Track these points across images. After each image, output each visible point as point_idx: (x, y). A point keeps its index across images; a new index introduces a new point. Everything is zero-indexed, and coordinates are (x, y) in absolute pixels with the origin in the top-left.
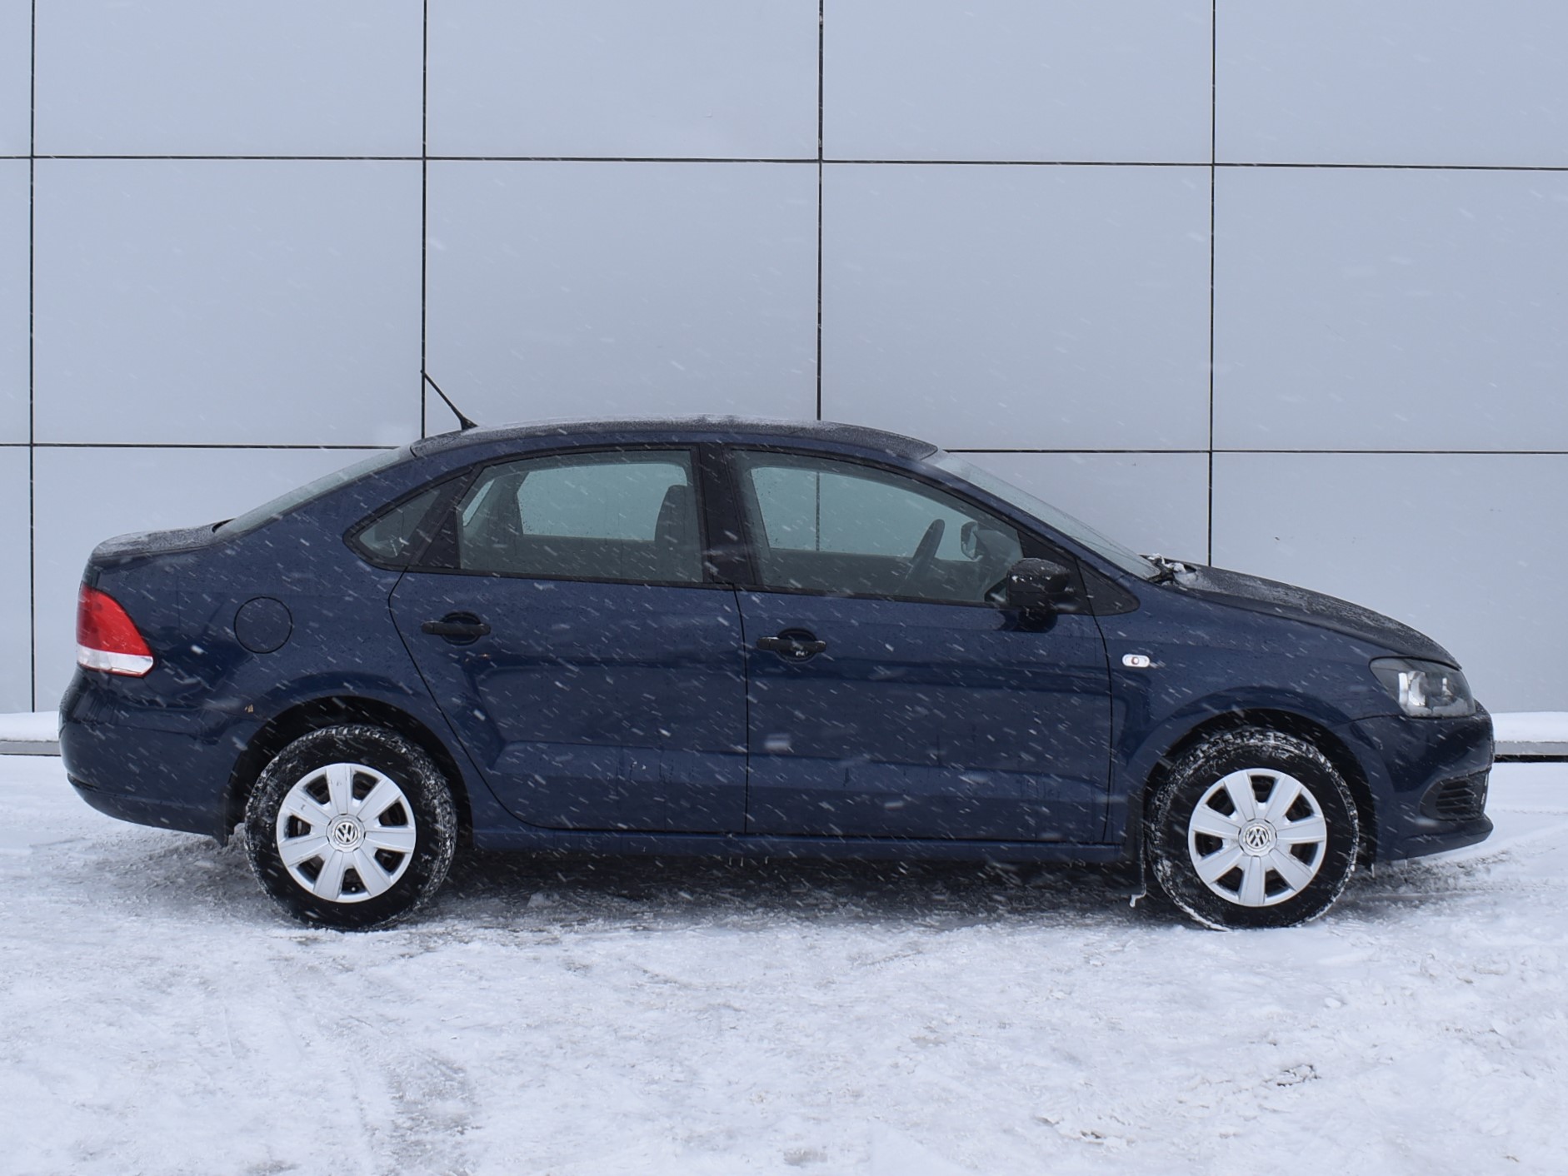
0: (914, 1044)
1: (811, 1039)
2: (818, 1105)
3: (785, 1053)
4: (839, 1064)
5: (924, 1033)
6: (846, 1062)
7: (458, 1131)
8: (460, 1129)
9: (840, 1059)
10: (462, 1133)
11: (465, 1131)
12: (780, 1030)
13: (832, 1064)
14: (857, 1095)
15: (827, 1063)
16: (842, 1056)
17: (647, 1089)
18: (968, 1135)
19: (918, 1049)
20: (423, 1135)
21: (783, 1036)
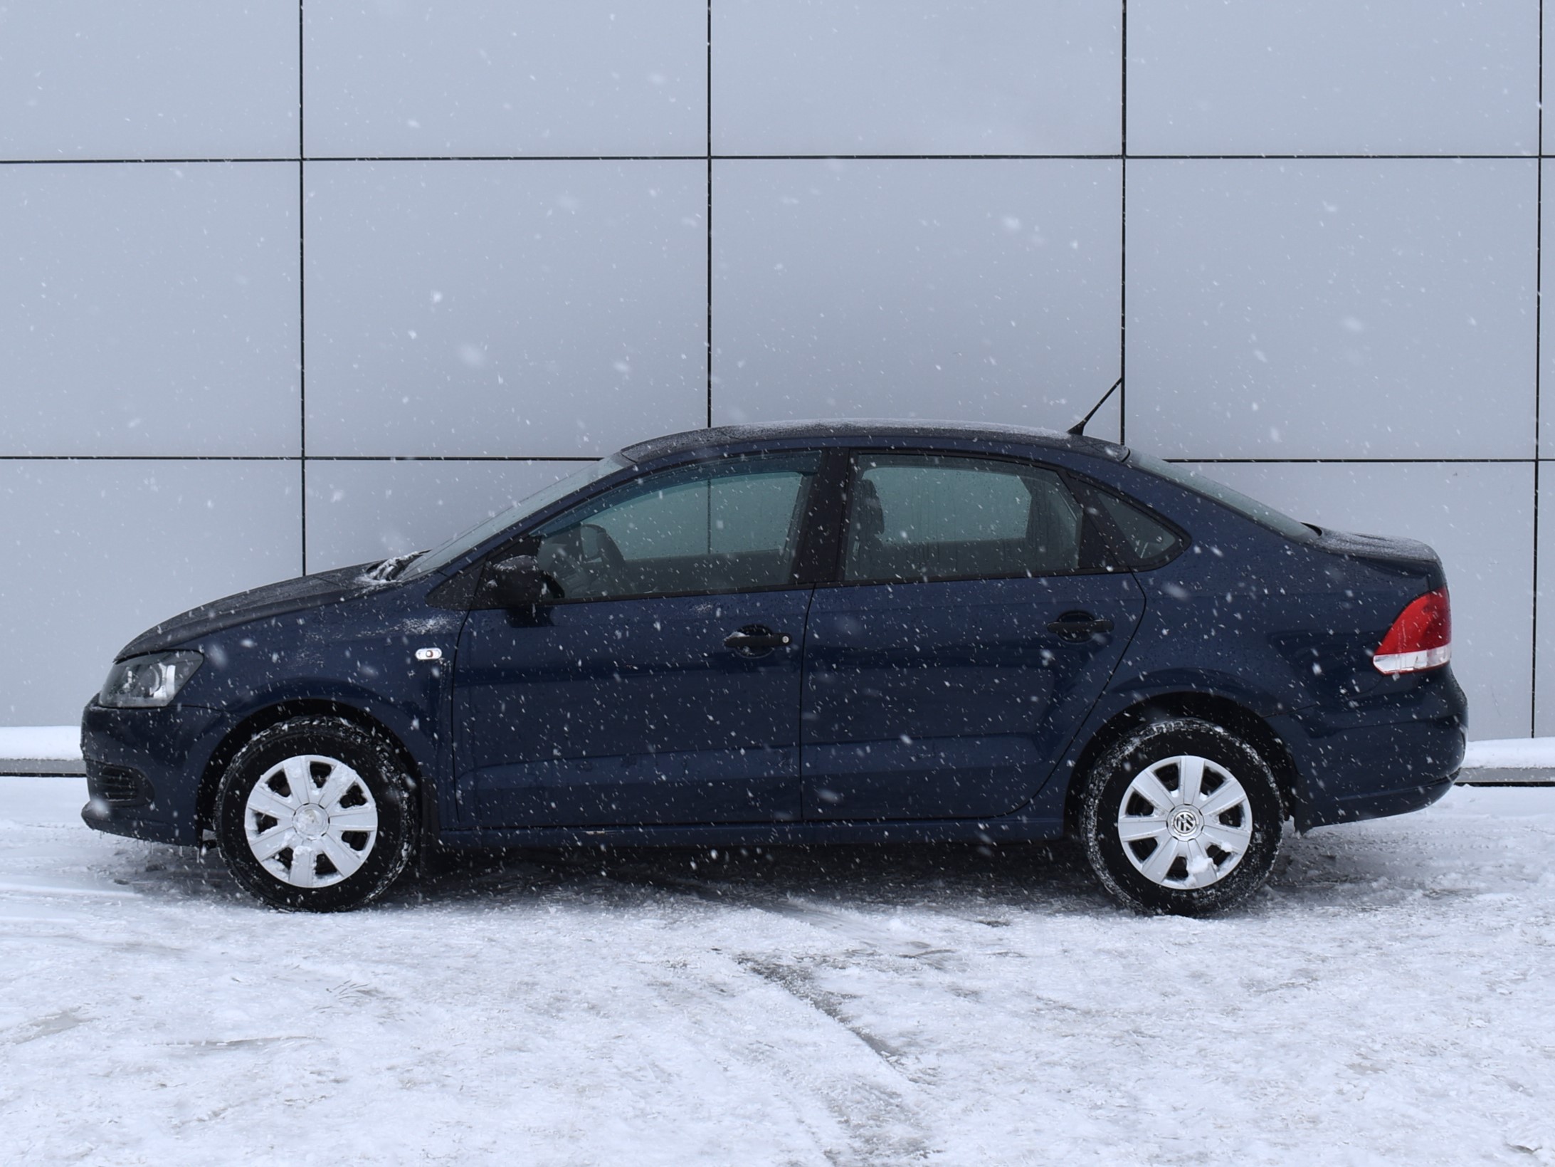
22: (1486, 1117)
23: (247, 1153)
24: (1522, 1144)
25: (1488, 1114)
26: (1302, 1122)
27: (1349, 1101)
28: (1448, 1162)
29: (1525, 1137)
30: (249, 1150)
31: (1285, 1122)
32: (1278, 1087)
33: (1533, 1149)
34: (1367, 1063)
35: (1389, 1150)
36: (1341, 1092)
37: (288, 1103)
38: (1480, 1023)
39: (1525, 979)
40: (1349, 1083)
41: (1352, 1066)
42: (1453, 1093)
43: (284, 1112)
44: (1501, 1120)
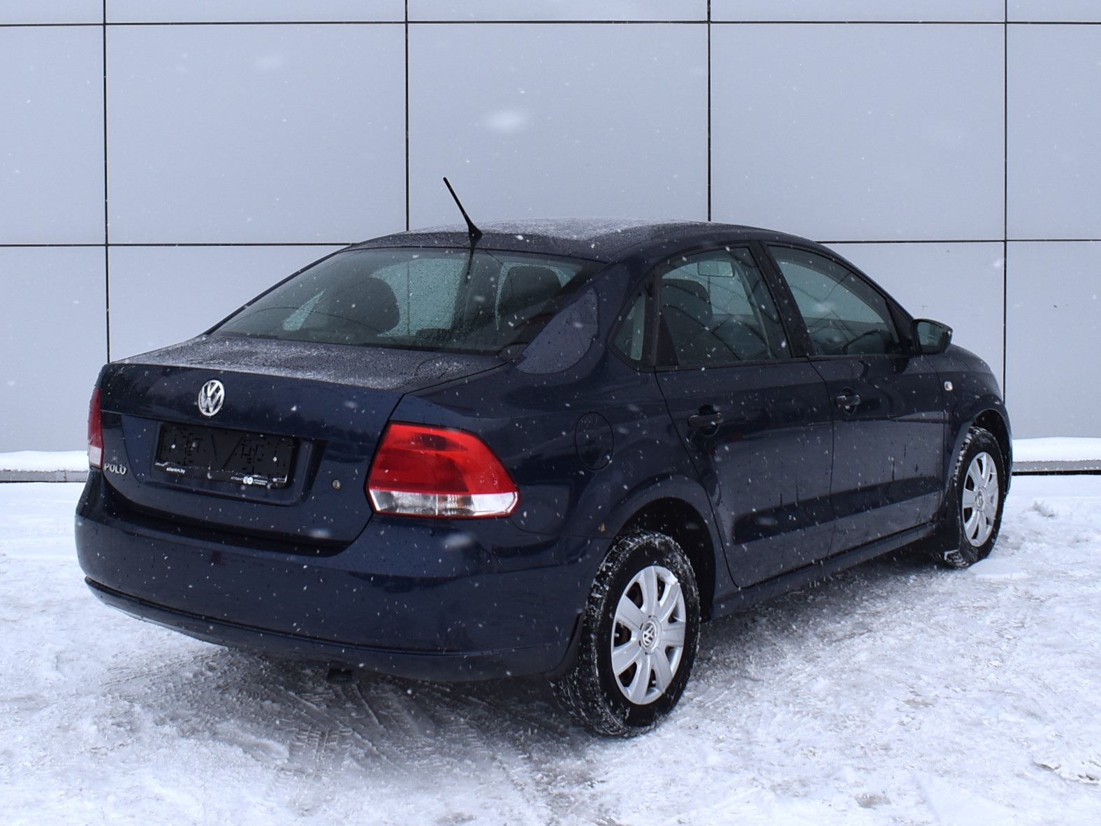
0: (908, 706)
1: (824, 702)
2: (858, 757)
3: (810, 715)
4: (858, 723)
5: (912, 697)
6: (861, 721)
7: (588, 785)
8: (589, 783)
9: (857, 719)
10: (592, 787)
11: (594, 785)
12: (797, 696)
13: (852, 723)
14: (886, 748)
15: (848, 722)
16: (857, 717)
17: (717, 746)
18: (993, 779)
19: (914, 710)
20: (562, 789)
21: (802, 701)
22: (1014, 741)
23: (61, 795)
24: (1045, 763)
25: (1014, 739)
26: (877, 750)
27: (909, 731)
28: (992, 781)
29: (1048, 758)
30: (63, 792)
31: (864, 750)
32: (855, 720)
33: (1053, 767)
34: (919, 699)
35: (946, 772)
36: (902, 723)
37: (94, 751)
38: (996, 663)
39: (1023, 626)
40: (907, 716)
41: (908, 702)
42: (985, 722)
43: (91, 759)
44: (1025, 743)
